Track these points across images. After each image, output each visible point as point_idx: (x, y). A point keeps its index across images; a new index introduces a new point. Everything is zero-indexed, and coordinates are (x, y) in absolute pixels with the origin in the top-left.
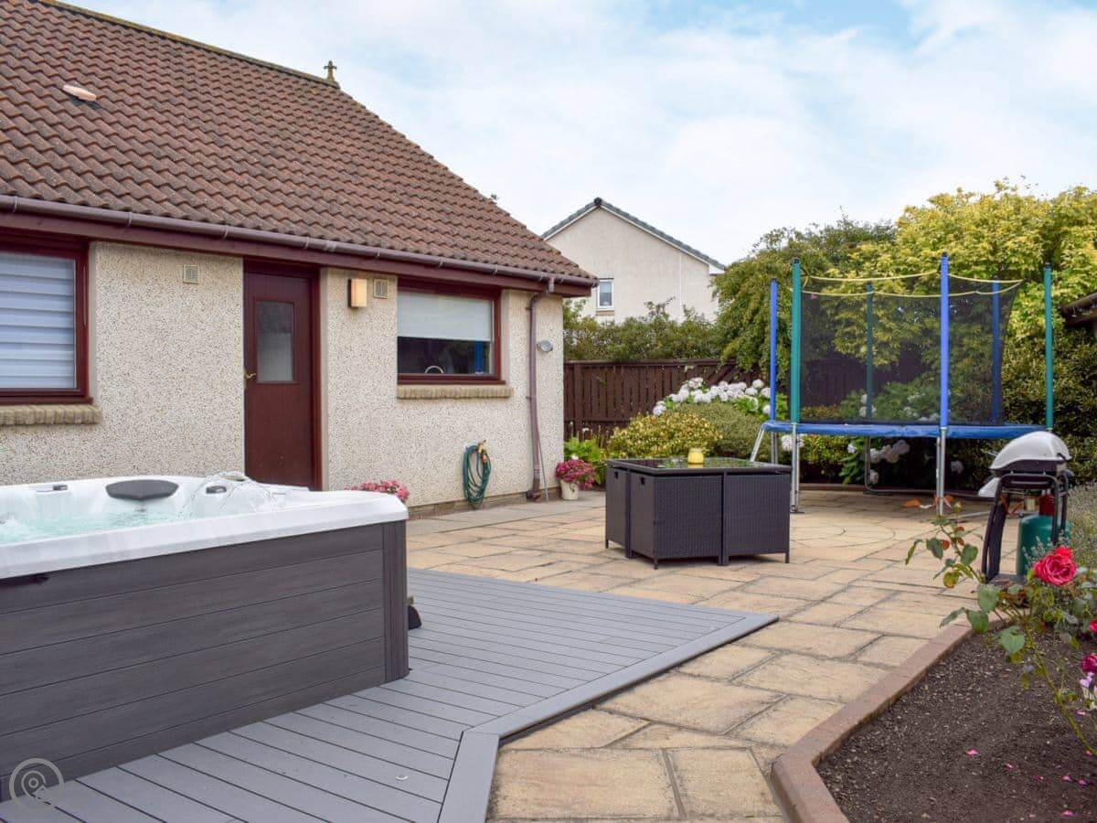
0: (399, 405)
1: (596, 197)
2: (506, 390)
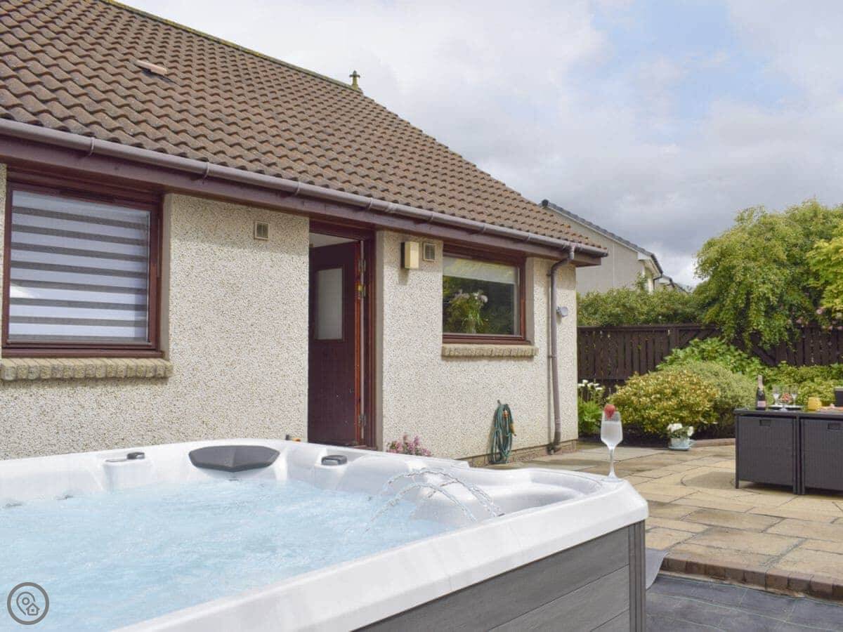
0: (444, 363)
2: (532, 350)
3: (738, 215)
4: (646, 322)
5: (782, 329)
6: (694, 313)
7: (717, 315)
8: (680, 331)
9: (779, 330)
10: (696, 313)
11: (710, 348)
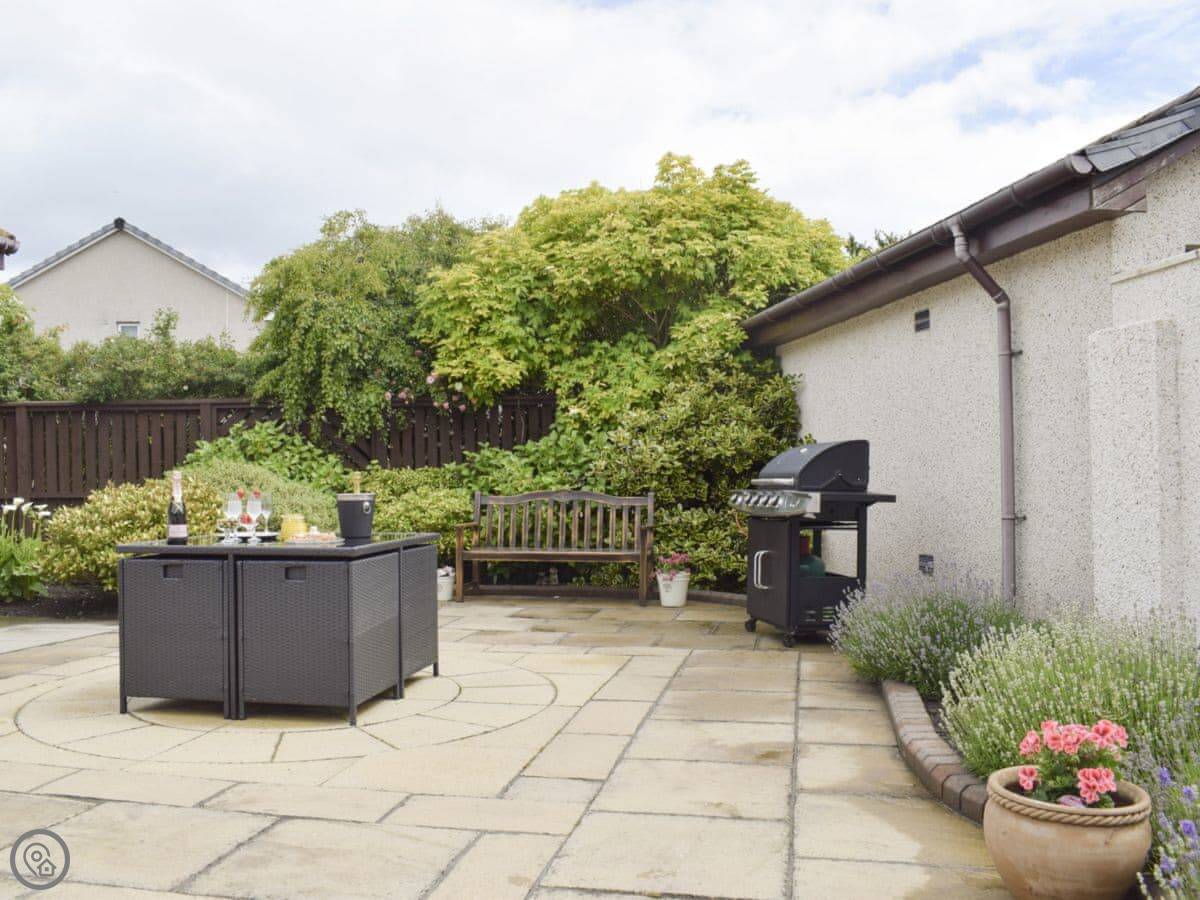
1: (117, 217)
3: (324, 222)
4: (162, 394)
5: (374, 410)
6: (242, 380)
7: (276, 385)
8: (219, 410)
9: (369, 412)
10: (245, 383)
11: (258, 439)
